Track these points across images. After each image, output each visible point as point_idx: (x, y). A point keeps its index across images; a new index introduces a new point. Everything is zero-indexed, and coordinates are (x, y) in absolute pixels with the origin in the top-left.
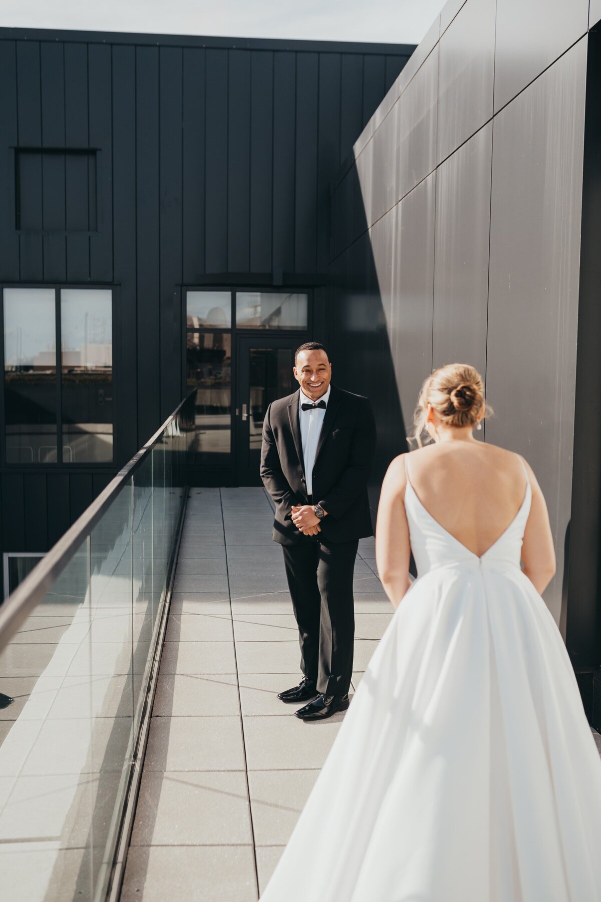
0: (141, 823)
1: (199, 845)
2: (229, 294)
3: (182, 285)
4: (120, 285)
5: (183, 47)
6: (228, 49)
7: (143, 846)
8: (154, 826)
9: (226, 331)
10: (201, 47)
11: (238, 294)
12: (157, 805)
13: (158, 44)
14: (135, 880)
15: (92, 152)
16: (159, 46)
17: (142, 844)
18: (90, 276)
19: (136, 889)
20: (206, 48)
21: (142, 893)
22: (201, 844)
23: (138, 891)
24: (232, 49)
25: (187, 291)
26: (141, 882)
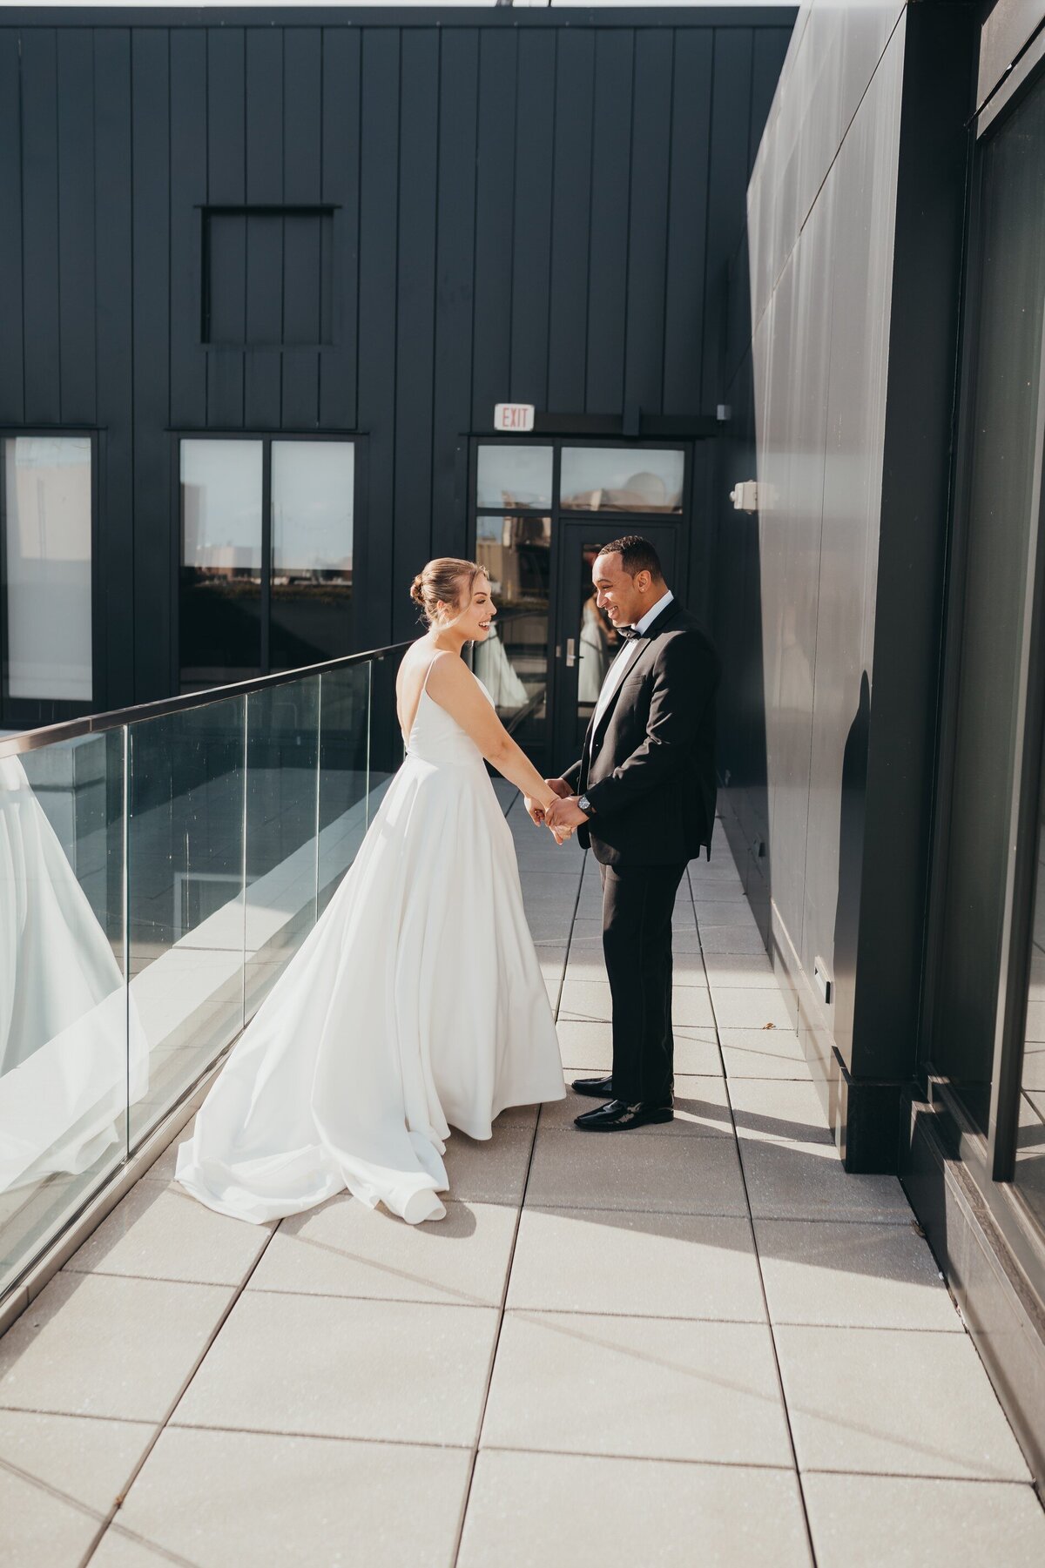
0: (95, 1243)
1: (161, 1280)
2: (549, 450)
3: (470, 435)
4: (367, 434)
5: (480, 28)
6: (557, 27)
7: (80, 1272)
8: (110, 1250)
9: (545, 513)
10: (511, 27)
11: (565, 451)
12: (131, 1224)
13: (438, 23)
14: (42, 1312)
15: (325, 211)
16: (441, 28)
17: (79, 1269)
18: (319, 419)
19: (35, 1324)
20: (519, 27)
21: (40, 1330)
22: (164, 1278)
23: (37, 1326)
24: (564, 27)
25: (478, 445)
26: (47, 1317)
